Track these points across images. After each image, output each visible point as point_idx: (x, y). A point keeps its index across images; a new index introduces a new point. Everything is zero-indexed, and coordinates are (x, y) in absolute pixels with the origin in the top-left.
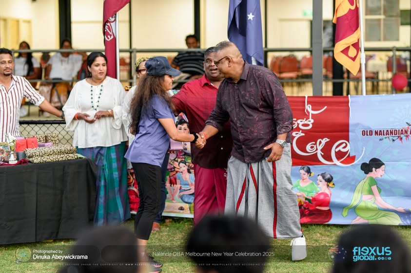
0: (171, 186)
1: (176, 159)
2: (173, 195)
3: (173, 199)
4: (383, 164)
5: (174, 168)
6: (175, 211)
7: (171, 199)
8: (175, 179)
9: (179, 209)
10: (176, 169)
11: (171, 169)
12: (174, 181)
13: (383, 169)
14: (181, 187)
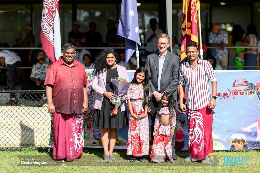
0: (88, 129)
1: (91, 113)
2: (89, 135)
3: (89, 137)
4: (215, 113)
5: (90, 118)
6: (90, 144)
7: (88, 137)
8: (91, 125)
9: (93, 143)
10: (91, 119)
11: (88, 119)
12: (90, 126)
13: (215, 116)
14: (94, 130)
